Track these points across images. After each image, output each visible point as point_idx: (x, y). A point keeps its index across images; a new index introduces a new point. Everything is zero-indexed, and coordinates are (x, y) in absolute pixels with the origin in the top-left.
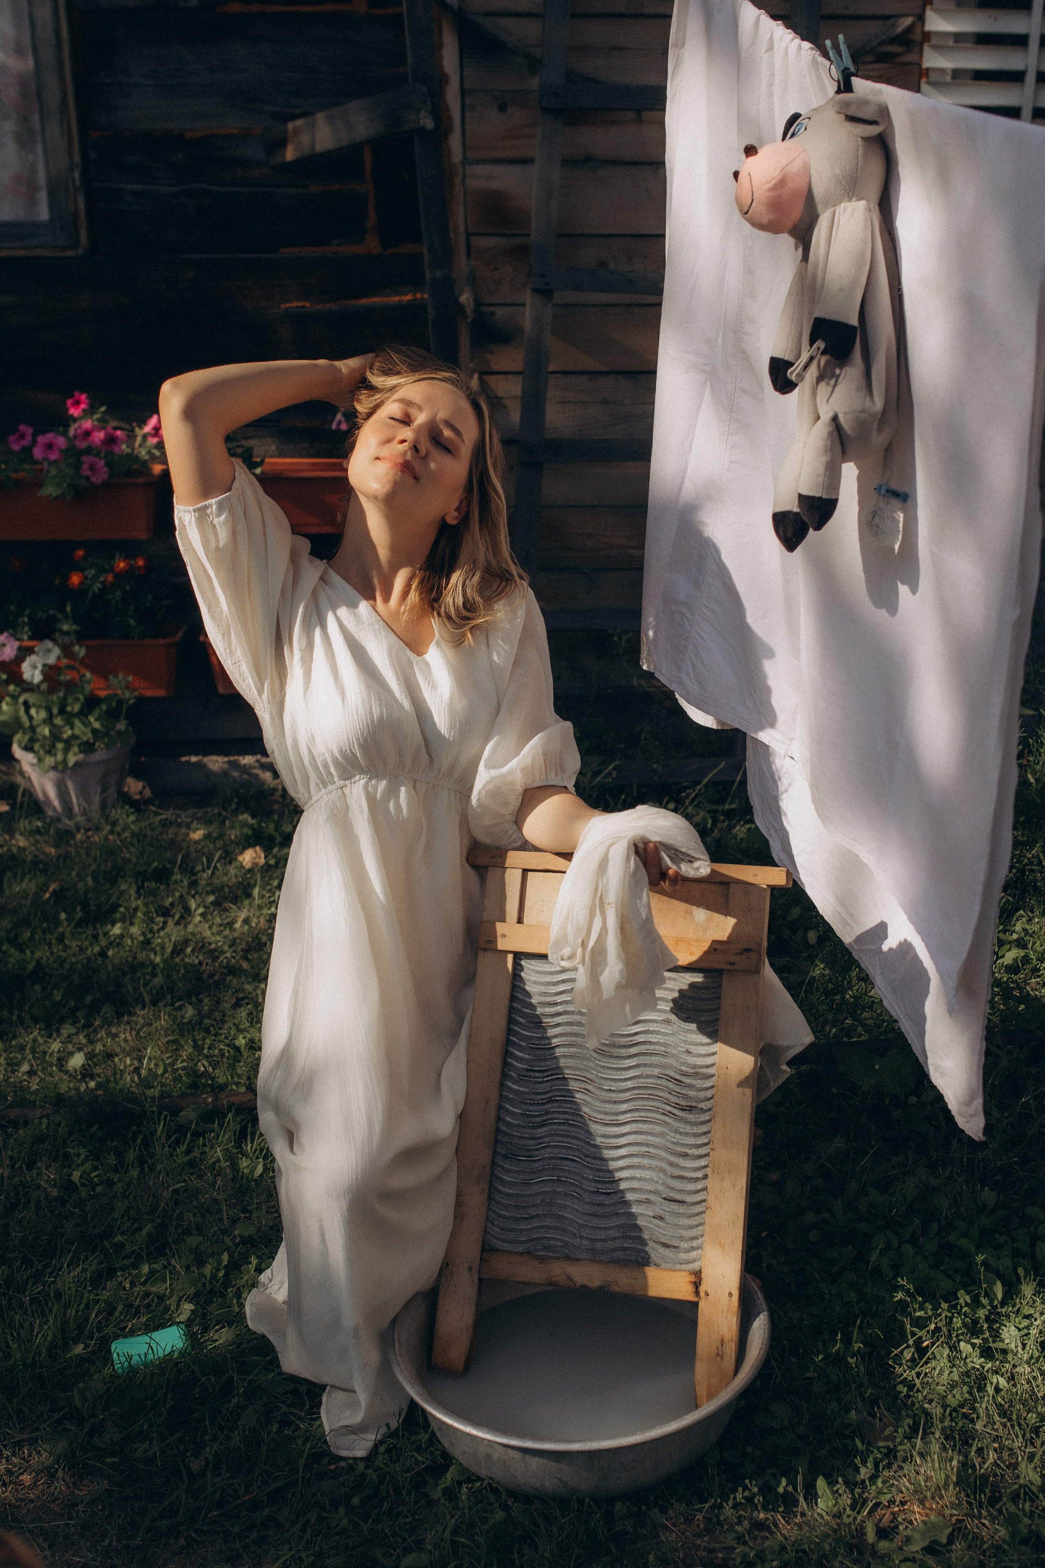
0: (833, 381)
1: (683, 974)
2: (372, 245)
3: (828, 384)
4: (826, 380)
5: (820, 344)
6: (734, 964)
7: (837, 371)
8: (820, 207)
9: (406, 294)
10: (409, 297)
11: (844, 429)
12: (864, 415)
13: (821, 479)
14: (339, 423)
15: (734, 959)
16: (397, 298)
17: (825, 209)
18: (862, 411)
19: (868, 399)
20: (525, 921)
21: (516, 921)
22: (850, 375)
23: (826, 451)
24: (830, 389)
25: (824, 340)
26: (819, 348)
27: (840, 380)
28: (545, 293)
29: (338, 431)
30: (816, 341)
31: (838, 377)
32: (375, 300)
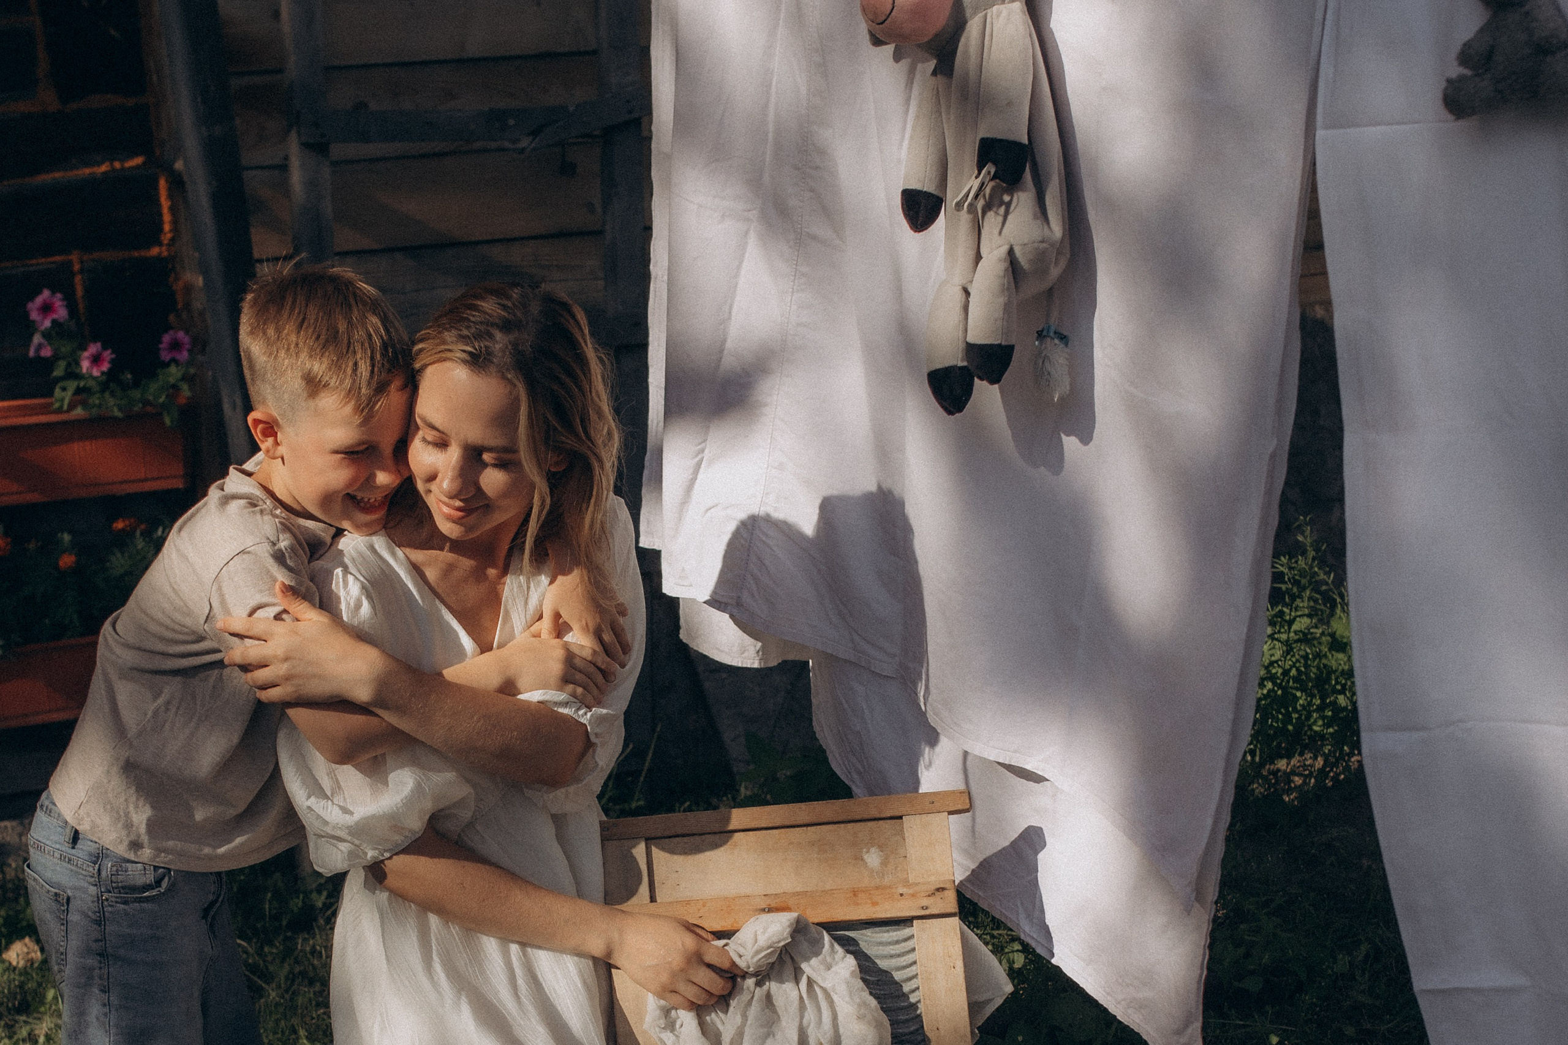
0: (1002, 210)
1: (864, 931)
2: (47, 99)
3: (997, 213)
4: (995, 209)
5: (990, 168)
6: (927, 908)
7: (1006, 198)
8: (968, 14)
9: (99, 164)
10: (104, 168)
11: (1019, 263)
12: (1044, 245)
13: (999, 323)
14: (40, 347)
15: (925, 902)
16: (87, 171)
17: (975, 14)
18: (1042, 242)
19: (1046, 227)
20: (659, 899)
21: (649, 900)
22: (1023, 202)
23: (1003, 291)
24: (1000, 219)
25: (995, 163)
26: (989, 173)
27: (1012, 207)
28: (318, 148)
29: (39, 359)
30: (986, 164)
31: (1008, 205)
32: (57, 175)
